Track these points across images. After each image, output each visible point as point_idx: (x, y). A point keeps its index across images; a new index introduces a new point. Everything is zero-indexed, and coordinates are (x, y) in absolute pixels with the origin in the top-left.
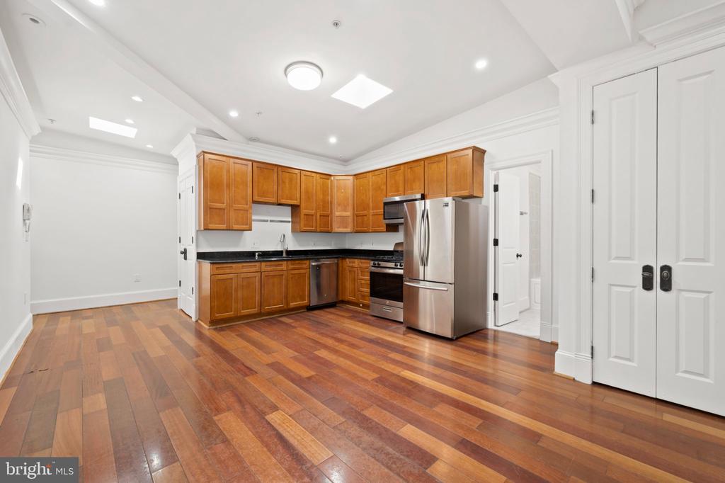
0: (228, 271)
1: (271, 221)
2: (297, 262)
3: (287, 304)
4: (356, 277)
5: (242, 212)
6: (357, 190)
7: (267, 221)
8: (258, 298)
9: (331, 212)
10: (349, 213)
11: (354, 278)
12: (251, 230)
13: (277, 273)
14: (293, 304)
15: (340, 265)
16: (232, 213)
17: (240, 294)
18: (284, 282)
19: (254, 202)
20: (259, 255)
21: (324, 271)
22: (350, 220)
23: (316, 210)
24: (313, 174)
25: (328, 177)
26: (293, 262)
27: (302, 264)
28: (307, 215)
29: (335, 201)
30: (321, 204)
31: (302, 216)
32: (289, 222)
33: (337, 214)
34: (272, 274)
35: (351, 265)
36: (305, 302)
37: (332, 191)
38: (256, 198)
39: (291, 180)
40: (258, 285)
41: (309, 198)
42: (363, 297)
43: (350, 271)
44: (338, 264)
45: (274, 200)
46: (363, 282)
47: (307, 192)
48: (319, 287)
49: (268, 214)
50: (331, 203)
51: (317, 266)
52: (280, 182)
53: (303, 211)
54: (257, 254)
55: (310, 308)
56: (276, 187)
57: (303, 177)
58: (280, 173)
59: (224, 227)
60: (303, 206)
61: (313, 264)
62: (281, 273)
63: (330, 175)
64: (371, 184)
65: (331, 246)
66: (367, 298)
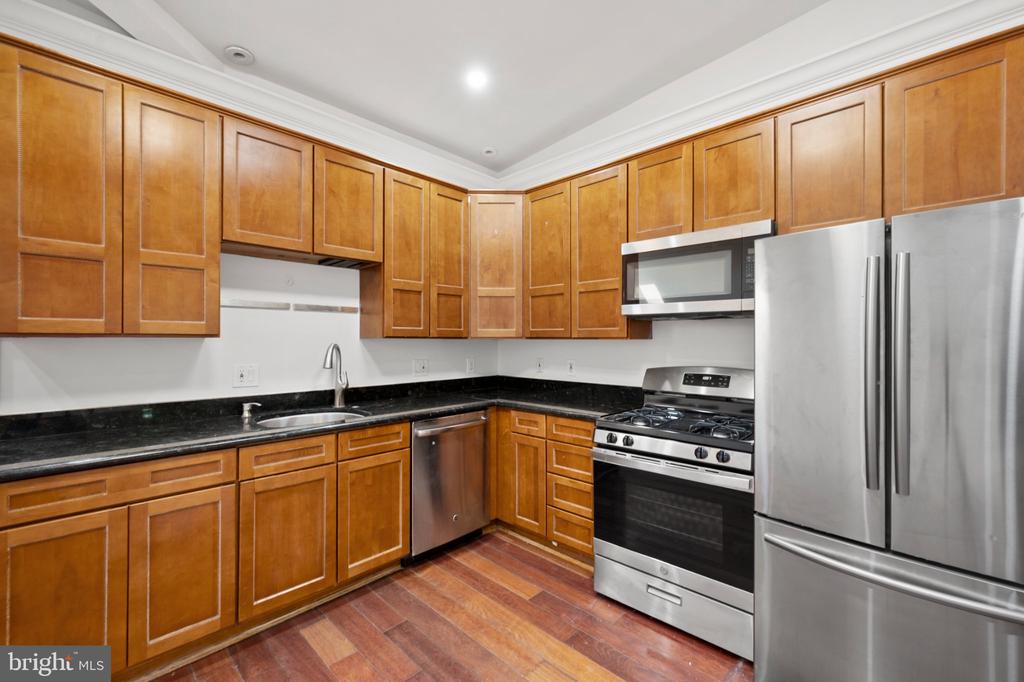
0: (78, 501)
1: (298, 308)
2: (370, 432)
3: (338, 567)
4: (542, 466)
5: (179, 273)
6: (534, 229)
7: (286, 307)
8: (223, 576)
9: (467, 285)
10: (510, 290)
11: (536, 468)
12: (217, 335)
13: (300, 477)
14: (354, 567)
15: (493, 427)
16: (134, 279)
17: (143, 576)
18: (326, 502)
19: (229, 246)
20: (253, 410)
21: (450, 450)
22: (516, 305)
23: (428, 279)
24: (421, 183)
25: (458, 195)
26: (357, 435)
27: (388, 436)
28: (402, 291)
29: (477, 260)
30: (442, 263)
31: (390, 295)
32: (352, 310)
33: (483, 290)
34: (279, 482)
35: (524, 428)
36: (396, 550)
37: (467, 233)
38: (235, 233)
39: (355, 191)
40: (223, 531)
41: (408, 244)
42: (565, 525)
43: (522, 446)
44: (485, 427)
45: (301, 243)
46: (564, 481)
47: (403, 229)
48: (437, 494)
49: (290, 286)
50: (467, 264)
51: (431, 438)
52: (322, 190)
53: (393, 280)
54: (247, 407)
55: (411, 563)
56: (307, 205)
57: (391, 187)
58: (321, 163)
59: (98, 324)
60: (390, 265)
61: (421, 433)
62: (315, 474)
63: (465, 191)
64: (575, 209)
65: (464, 370)
66: (578, 531)
